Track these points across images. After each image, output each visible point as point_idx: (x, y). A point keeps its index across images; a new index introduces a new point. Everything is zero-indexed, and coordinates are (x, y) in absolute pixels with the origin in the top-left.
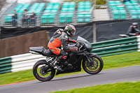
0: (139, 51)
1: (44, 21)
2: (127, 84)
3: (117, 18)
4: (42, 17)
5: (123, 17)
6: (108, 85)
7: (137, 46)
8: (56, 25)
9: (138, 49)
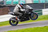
0: (43, 15)
2: (38, 27)
3: (35, 2)
4: (7, 2)
5: (37, 2)
6: (31, 28)
7: (42, 13)
8: (12, 5)
9: (42, 14)
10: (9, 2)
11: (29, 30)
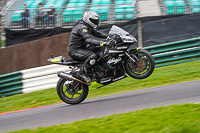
1: (68, 20)
4: (65, 13)
5: (180, 11)
10: (76, 13)
11: (153, 117)
